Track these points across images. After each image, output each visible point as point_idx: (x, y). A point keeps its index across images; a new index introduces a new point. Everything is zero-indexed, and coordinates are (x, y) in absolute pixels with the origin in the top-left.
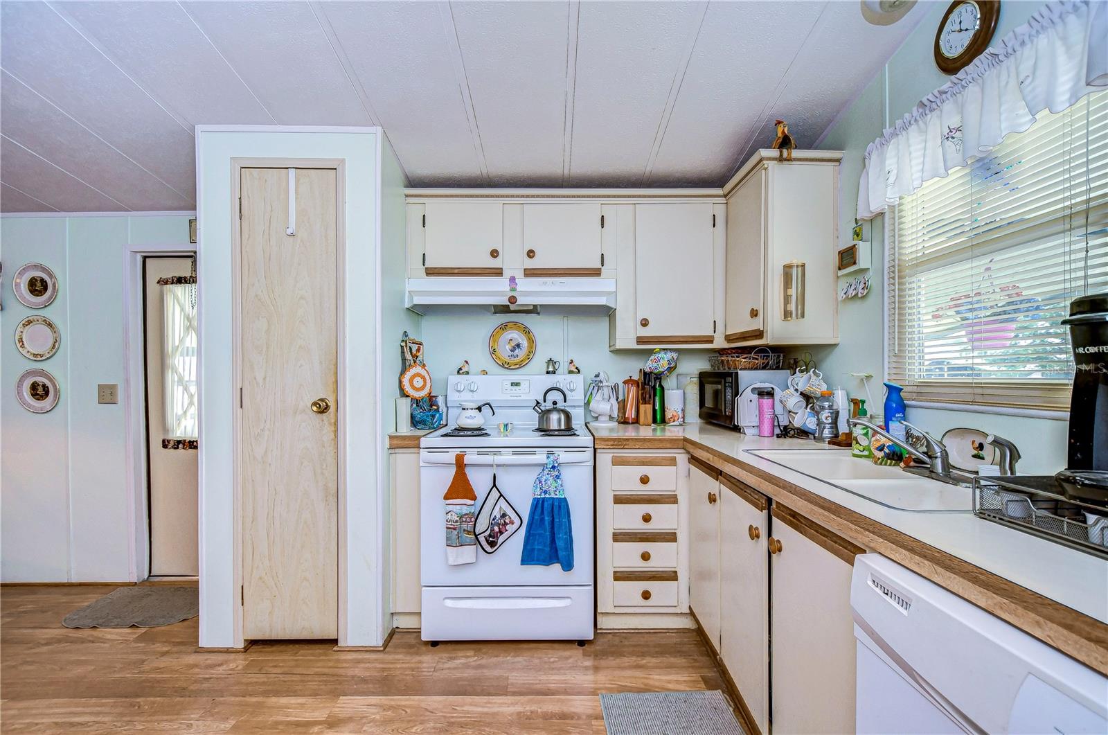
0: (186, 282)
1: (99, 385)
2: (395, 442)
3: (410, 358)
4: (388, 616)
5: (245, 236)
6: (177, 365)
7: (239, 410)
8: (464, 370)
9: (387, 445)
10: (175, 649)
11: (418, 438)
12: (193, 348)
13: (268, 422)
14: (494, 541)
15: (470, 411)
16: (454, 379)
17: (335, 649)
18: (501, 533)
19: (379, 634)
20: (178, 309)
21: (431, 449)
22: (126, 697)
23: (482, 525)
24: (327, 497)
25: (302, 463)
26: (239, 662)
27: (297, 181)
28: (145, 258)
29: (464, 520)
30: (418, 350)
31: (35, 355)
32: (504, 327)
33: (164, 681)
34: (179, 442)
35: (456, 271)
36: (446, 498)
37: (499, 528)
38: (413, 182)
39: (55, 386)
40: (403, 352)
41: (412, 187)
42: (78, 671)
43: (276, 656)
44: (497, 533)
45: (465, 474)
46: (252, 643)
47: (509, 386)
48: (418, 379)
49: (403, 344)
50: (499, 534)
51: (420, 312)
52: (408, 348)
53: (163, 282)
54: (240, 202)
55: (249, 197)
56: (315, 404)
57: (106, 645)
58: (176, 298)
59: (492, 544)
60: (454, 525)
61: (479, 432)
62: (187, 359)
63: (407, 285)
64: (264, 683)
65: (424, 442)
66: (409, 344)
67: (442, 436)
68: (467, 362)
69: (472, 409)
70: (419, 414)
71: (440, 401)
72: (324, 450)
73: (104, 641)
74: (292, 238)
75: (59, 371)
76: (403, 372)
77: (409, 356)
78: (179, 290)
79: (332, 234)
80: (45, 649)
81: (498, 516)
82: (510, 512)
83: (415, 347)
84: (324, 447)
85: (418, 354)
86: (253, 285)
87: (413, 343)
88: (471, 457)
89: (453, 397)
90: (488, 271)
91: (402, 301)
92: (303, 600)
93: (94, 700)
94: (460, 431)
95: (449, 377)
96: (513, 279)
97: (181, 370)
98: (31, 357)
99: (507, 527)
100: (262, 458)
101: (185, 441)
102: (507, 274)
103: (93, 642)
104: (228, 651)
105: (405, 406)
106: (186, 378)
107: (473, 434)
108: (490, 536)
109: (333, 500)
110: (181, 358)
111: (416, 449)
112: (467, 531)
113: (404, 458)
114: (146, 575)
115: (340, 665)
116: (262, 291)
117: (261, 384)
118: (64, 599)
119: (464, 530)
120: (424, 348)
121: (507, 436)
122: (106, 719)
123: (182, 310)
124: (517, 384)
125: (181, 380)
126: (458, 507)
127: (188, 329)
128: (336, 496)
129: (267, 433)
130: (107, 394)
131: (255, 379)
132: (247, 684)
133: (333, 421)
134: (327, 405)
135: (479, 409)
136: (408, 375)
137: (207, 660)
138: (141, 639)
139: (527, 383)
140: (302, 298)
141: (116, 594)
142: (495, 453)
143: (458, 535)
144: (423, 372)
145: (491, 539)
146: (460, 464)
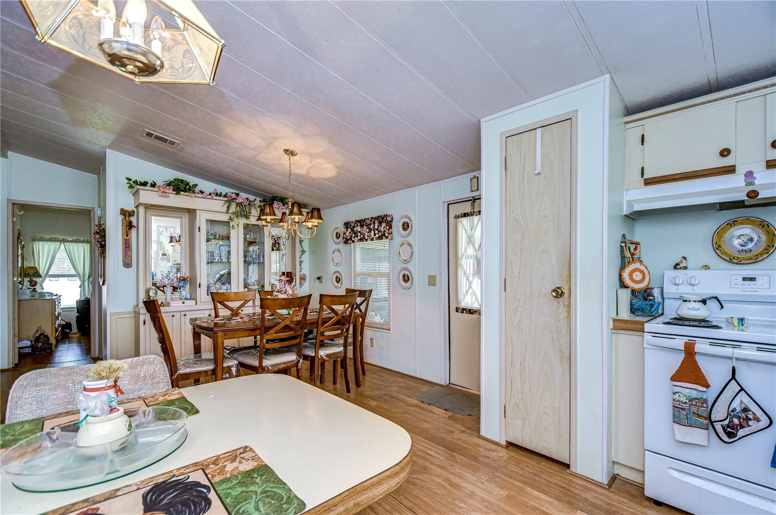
0: (468, 216)
1: (429, 276)
2: (618, 324)
3: (629, 255)
4: (611, 463)
5: (508, 181)
6: (463, 264)
7: (504, 292)
8: (682, 265)
9: (611, 326)
10: (468, 431)
11: (643, 323)
12: (471, 255)
13: (521, 301)
14: (733, 433)
15: (692, 303)
16: (670, 274)
17: (568, 471)
18: (742, 427)
19: (604, 474)
20: (464, 232)
21: (655, 334)
22: (449, 449)
23: (719, 413)
24: (561, 358)
25: (544, 332)
26: (504, 454)
27: (542, 135)
28: (449, 204)
29: (694, 403)
30: (636, 249)
31: (405, 260)
32: (733, 223)
33: (467, 449)
34: (464, 309)
35: (678, 177)
36: (673, 379)
37: (740, 422)
38: (630, 111)
39: (412, 276)
40: (622, 251)
41: (631, 114)
42: (426, 426)
43: (526, 459)
44: (737, 425)
45: (696, 361)
46: (510, 445)
47: (740, 279)
48: (637, 273)
49: (623, 245)
50: (739, 427)
51: (635, 217)
52: (627, 248)
53: (457, 217)
54: (506, 159)
55: (511, 155)
56: (554, 291)
57: (435, 416)
58: (463, 225)
59: (730, 435)
60: (683, 406)
61: (703, 323)
62: (468, 260)
63: (625, 196)
64: (520, 475)
65: (648, 327)
66: (628, 245)
67: (664, 323)
68: (685, 258)
69: (695, 301)
70: (638, 303)
71: (656, 292)
72: (560, 324)
73: (434, 413)
74: (538, 176)
75: (414, 269)
76: (623, 267)
77: (628, 254)
78: (465, 221)
79: (568, 166)
80: (412, 408)
81: (738, 409)
82: (753, 407)
83: (632, 247)
84: (560, 322)
85: (635, 252)
86: (513, 212)
87: (631, 243)
88: (701, 347)
89: (669, 289)
90: (717, 171)
91: (622, 210)
92: (544, 427)
93: (435, 445)
94: (680, 321)
95: (665, 271)
96: (749, 174)
97: (465, 268)
98: (403, 261)
99: (750, 423)
100: (517, 324)
101: (467, 309)
102: (741, 170)
103: (429, 412)
104: (496, 444)
105: (625, 296)
106: (468, 272)
107: (700, 325)
108: (728, 426)
109: (566, 362)
110: (465, 260)
111: (641, 332)
112: (698, 414)
113: (626, 339)
114: (448, 383)
115: (573, 485)
116: (518, 215)
117: (517, 276)
118: (414, 385)
119: (694, 413)
120: (643, 247)
121: (743, 330)
122: (442, 458)
123: (466, 232)
124: (752, 279)
125: (465, 273)
126: (687, 390)
127: (469, 243)
128: (569, 359)
129: (520, 308)
130: (432, 281)
131: (513, 272)
132: (511, 471)
133: (567, 303)
134: (562, 292)
135: (704, 302)
136: (628, 270)
137: (486, 445)
138: (450, 418)
139: (766, 279)
140: (545, 216)
141: (436, 388)
142: (734, 347)
143: (687, 415)
144: (642, 268)
145: (729, 429)
146: (689, 351)
